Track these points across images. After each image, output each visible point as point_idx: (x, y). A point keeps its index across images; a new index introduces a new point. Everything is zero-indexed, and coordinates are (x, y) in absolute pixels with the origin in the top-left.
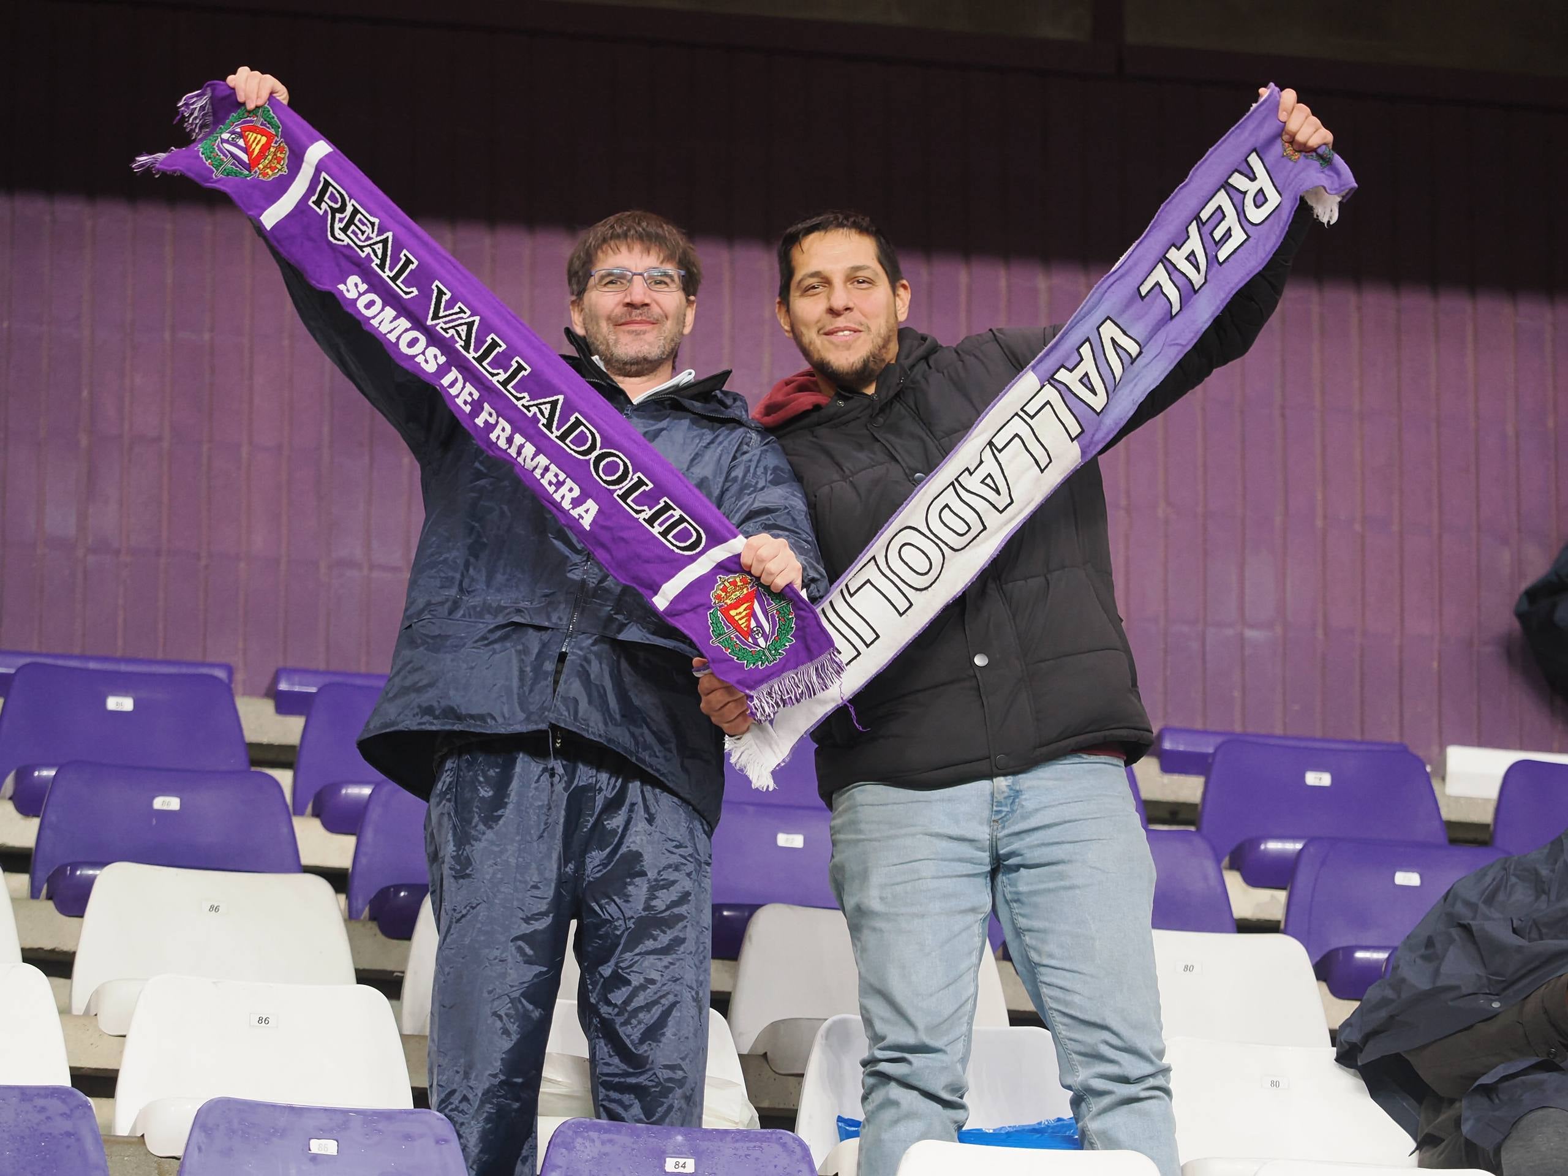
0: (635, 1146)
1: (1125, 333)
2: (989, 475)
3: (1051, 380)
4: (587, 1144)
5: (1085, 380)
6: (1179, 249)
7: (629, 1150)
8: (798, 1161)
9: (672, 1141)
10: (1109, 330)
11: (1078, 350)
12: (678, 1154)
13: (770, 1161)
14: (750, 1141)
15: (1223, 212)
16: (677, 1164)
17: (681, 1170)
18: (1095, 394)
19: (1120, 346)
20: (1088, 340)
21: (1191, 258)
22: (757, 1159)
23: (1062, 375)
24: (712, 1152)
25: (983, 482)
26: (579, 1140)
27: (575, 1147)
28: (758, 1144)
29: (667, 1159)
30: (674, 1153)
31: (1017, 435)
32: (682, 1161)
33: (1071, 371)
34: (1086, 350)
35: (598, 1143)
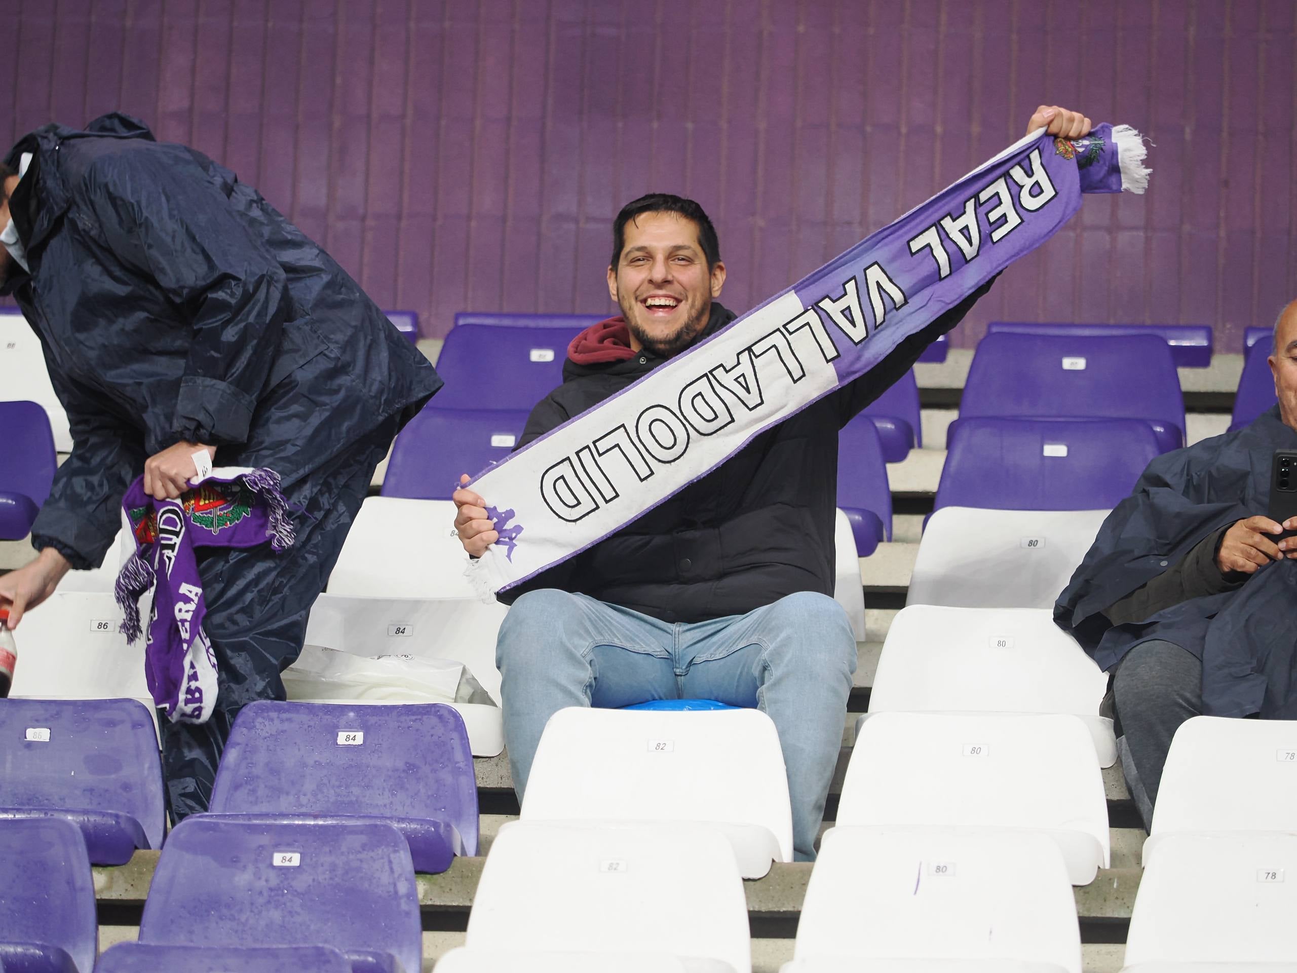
0: (312, 723)
1: (891, 280)
2: (743, 375)
3: (816, 307)
4: (267, 723)
5: (847, 312)
6: (954, 220)
7: (306, 726)
8: (451, 730)
9: (345, 717)
10: (875, 274)
11: (844, 285)
12: (349, 727)
13: (429, 732)
14: (413, 715)
15: (1000, 199)
16: (348, 737)
17: (351, 742)
18: (854, 326)
19: (884, 290)
20: (854, 278)
21: (965, 231)
22: (417, 730)
23: (826, 304)
24: (380, 726)
25: (736, 380)
26: (260, 720)
27: (255, 726)
28: (419, 717)
29: (340, 734)
30: (346, 727)
31: (774, 346)
32: (352, 734)
33: (834, 301)
34: (851, 286)
35: (276, 722)
